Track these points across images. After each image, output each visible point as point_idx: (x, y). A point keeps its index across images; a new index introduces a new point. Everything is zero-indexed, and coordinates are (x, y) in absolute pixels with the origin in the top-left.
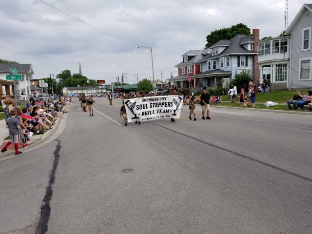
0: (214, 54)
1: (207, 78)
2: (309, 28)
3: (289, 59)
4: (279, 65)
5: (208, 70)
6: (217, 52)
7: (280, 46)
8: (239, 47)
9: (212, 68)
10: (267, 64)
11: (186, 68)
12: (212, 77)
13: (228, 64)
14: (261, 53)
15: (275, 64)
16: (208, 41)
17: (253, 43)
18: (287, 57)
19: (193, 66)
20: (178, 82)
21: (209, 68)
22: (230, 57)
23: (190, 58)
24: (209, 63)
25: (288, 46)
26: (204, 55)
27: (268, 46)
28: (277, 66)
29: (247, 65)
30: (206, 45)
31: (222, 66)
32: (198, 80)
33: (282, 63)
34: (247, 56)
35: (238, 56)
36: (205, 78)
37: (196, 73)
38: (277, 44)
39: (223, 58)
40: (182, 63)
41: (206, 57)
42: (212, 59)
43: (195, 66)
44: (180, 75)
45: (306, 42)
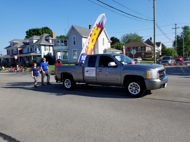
0: (31, 43)
1: (26, 57)
3: (68, 49)
5: (27, 52)
6: (32, 42)
7: (64, 43)
8: (45, 40)
9: (30, 51)
10: (59, 51)
11: (12, 50)
12: (30, 56)
13: (39, 50)
14: (55, 45)
16: (27, 34)
17: (52, 39)
18: (67, 48)
19: (17, 49)
20: (7, 59)
21: (28, 51)
22: (40, 46)
23: (14, 44)
24: (28, 48)
25: (67, 43)
26: (24, 43)
27: (58, 42)
28: (63, 52)
29: (50, 51)
30: (26, 37)
31: (36, 50)
32: (21, 58)
33: (66, 51)
34: (49, 46)
35: (45, 45)
36: (24, 57)
37: (20, 54)
38: (62, 42)
39: (36, 46)
40: (10, 46)
41: (26, 44)
42: (29, 46)
43: (19, 49)
44: (8, 54)
45: (74, 42)
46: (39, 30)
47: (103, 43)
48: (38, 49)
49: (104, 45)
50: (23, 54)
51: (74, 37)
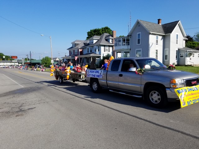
2: (140, 33)
3: (130, 49)
4: (125, 52)
6: (92, 43)
7: (126, 42)
8: (105, 40)
9: (90, 52)
10: (119, 51)
11: (74, 51)
12: (89, 57)
15: (123, 52)
19: (78, 50)
21: (88, 52)
23: (76, 45)
24: (88, 49)
25: (130, 41)
31: (95, 51)
32: (81, 58)
33: (127, 51)
34: (109, 46)
37: (80, 55)
39: (96, 46)
40: (72, 47)
41: (86, 45)
42: (89, 47)
43: (80, 50)
44: (70, 55)
45: (139, 40)
46: (99, 31)
47: (177, 41)
49: (177, 43)
50: (83, 54)
51: (139, 35)
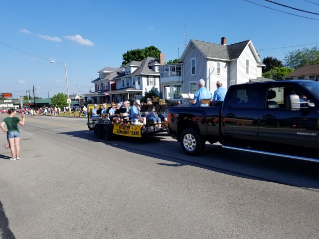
0: (127, 73)
1: (121, 94)
2: (195, 58)
5: (122, 87)
7: (176, 71)
9: (126, 86)
11: (102, 84)
13: (139, 84)
14: (163, 75)
16: (124, 59)
17: (160, 66)
18: (181, 80)
20: (94, 97)
23: (105, 75)
24: (123, 81)
25: (181, 71)
26: (118, 73)
27: (167, 70)
28: (174, 86)
29: (155, 85)
31: (134, 84)
35: (147, 76)
36: (118, 94)
37: (112, 90)
39: (135, 77)
40: (99, 79)
41: (121, 75)
42: (125, 78)
43: (111, 83)
45: (193, 69)
46: (141, 52)
47: (247, 69)
48: (137, 83)
50: (117, 90)
